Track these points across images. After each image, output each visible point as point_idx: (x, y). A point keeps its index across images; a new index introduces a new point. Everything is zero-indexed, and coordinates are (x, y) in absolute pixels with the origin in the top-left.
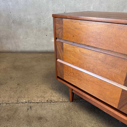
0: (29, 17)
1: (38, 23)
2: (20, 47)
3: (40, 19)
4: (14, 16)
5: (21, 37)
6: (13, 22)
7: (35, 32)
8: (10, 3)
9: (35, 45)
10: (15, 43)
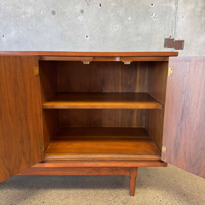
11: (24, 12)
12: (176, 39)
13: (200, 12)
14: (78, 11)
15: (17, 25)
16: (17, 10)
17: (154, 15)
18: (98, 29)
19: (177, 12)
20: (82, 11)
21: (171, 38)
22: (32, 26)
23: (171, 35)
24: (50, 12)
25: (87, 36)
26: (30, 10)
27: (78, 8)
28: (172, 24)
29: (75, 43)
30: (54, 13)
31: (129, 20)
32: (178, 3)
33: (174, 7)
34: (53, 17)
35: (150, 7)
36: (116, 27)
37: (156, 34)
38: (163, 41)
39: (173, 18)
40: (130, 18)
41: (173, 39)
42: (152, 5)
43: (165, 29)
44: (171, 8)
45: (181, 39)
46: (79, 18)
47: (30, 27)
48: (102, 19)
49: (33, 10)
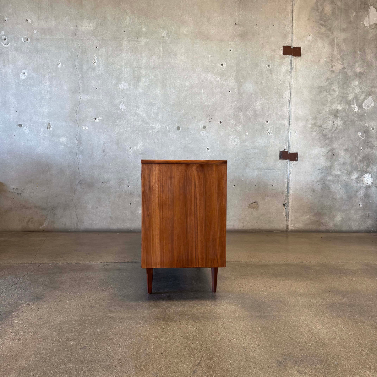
0: (106, 176)
1: (120, 185)
2: (83, 223)
3: (123, 180)
4: (83, 174)
5: (90, 206)
6: (80, 183)
7: (112, 198)
8: (81, 156)
9: (110, 219)
10: (76, 215)
11: (152, 127)
12: (290, 152)
13: (311, 128)
14: (201, 127)
15: (145, 139)
16: (145, 125)
17: (269, 131)
18: (218, 142)
19: (290, 128)
20: (204, 127)
21: (286, 151)
22: (158, 139)
23: (285, 148)
24: (175, 128)
25: (208, 149)
26: (157, 126)
27: (201, 124)
28: (286, 139)
29: (197, 155)
30: (179, 128)
31: (246, 135)
32: (291, 120)
33: (287, 123)
34: (178, 132)
35: (266, 124)
36: (235, 141)
37: (272, 147)
38: (279, 153)
39: (286, 133)
40: (247, 134)
41: (288, 152)
42: (267, 122)
43: (279, 143)
44: (284, 125)
45: (295, 151)
46: (201, 133)
47: (156, 141)
48: (222, 134)
49: (160, 126)
